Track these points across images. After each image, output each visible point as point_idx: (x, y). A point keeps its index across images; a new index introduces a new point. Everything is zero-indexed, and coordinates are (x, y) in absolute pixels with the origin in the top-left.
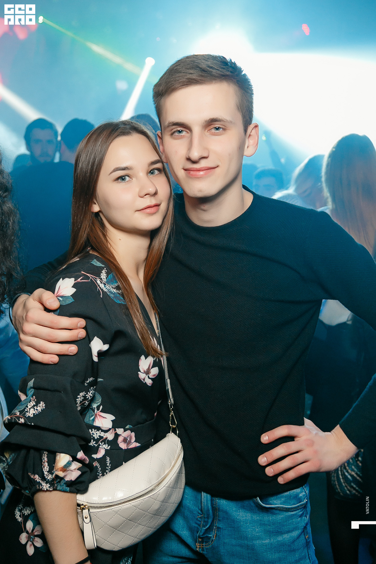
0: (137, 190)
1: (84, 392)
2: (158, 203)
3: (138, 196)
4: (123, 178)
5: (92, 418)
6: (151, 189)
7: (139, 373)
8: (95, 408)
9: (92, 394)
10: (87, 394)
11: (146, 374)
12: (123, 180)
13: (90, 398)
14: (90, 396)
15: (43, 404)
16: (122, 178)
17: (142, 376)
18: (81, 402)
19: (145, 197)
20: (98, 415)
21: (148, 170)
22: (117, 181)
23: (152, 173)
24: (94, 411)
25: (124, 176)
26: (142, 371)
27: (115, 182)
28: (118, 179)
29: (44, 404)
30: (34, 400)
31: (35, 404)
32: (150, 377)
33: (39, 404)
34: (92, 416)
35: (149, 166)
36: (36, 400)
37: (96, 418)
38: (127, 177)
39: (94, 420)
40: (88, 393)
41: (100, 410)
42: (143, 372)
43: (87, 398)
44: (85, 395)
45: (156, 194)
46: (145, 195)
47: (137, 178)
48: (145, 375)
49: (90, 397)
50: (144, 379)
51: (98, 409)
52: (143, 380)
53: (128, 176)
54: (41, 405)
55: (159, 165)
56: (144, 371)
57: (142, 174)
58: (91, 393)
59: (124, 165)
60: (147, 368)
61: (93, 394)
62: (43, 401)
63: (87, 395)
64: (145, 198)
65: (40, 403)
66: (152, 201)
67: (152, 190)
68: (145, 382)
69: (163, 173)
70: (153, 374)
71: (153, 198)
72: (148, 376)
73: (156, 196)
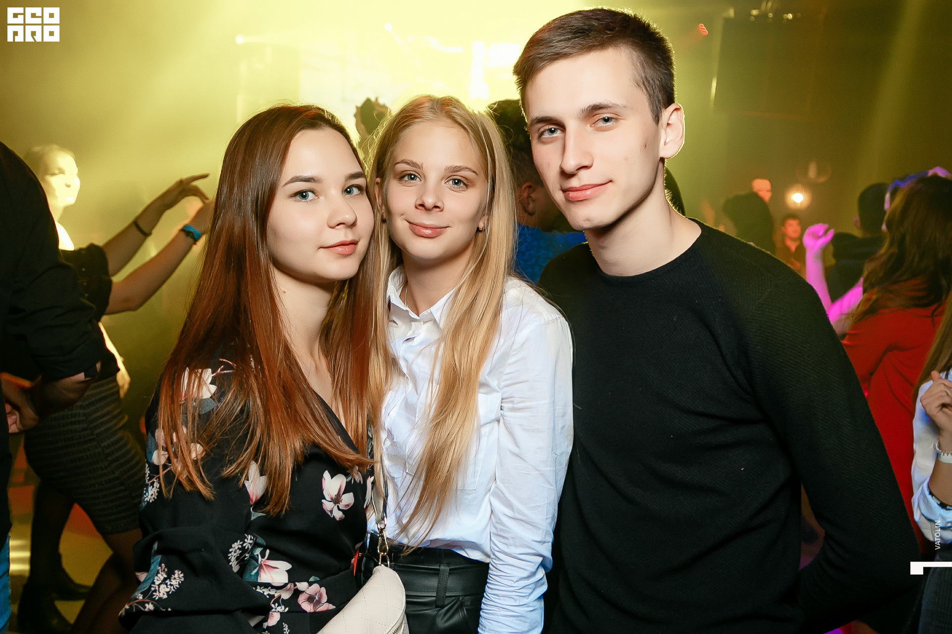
0: (326, 215)
1: (239, 541)
2: (357, 239)
3: (326, 225)
4: (304, 194)
5: (255, 571)
6: (347, 216)
7: (323, 501)
8: (258, 555)
9: (251, 539)
10: (244, 542)
11: (335, 503)
12: (304, 197)
13: (250, 547)
14: (249, 543)
15: (179, 574)
16: (302, 194)
17: (328, 505)
18: (237, 559)
19: (337, 227)
20: (265, 565)
21: (344, 187)
22: (294, 199)
23: (349, 192)
24: (257, 561)
25: (306, 192)
26: (328, 498)
27: (290, 199)
28: (296, 194)
29: (181, 573)
30: (164, 570)
31: (166, 576)
32: (340, 508)
33: (173, 576)
34: (255, 568)
35: (346, 180)
36: (166, 570)
37: (262, 570)
38: (310, 194)
39: (258, 574)
40: (246, 540)
41: (266, 557)
42: (330, 500)
43: (246, 548)
44: (242, 545)
45: (353, 225)
46: (338, 225)
47: (326, 197)
48: (334, 505)
49: (249, 545)
50: (331, 512)
51: (263, 556)
52: (329, 513)
53: (313, 192)
54: (176, 576)
55: (360, 181)
56: (332, 498)
57: (335, 192)
58: (249, 539)
59: (307, 174)
60: (336, 493)
61: (253, 540)
62: (179, 569)
63: (244, 545)
64: (337, 229)
65: (174, 574)
66: (349, 236)
67: (349, 218)
68: (334, 516)
69: (365, 193)
70: (346, 504)
71: (349, 231)
72: (338, 507)
73: (355, 228)
